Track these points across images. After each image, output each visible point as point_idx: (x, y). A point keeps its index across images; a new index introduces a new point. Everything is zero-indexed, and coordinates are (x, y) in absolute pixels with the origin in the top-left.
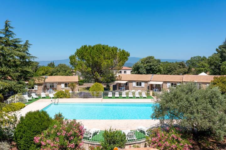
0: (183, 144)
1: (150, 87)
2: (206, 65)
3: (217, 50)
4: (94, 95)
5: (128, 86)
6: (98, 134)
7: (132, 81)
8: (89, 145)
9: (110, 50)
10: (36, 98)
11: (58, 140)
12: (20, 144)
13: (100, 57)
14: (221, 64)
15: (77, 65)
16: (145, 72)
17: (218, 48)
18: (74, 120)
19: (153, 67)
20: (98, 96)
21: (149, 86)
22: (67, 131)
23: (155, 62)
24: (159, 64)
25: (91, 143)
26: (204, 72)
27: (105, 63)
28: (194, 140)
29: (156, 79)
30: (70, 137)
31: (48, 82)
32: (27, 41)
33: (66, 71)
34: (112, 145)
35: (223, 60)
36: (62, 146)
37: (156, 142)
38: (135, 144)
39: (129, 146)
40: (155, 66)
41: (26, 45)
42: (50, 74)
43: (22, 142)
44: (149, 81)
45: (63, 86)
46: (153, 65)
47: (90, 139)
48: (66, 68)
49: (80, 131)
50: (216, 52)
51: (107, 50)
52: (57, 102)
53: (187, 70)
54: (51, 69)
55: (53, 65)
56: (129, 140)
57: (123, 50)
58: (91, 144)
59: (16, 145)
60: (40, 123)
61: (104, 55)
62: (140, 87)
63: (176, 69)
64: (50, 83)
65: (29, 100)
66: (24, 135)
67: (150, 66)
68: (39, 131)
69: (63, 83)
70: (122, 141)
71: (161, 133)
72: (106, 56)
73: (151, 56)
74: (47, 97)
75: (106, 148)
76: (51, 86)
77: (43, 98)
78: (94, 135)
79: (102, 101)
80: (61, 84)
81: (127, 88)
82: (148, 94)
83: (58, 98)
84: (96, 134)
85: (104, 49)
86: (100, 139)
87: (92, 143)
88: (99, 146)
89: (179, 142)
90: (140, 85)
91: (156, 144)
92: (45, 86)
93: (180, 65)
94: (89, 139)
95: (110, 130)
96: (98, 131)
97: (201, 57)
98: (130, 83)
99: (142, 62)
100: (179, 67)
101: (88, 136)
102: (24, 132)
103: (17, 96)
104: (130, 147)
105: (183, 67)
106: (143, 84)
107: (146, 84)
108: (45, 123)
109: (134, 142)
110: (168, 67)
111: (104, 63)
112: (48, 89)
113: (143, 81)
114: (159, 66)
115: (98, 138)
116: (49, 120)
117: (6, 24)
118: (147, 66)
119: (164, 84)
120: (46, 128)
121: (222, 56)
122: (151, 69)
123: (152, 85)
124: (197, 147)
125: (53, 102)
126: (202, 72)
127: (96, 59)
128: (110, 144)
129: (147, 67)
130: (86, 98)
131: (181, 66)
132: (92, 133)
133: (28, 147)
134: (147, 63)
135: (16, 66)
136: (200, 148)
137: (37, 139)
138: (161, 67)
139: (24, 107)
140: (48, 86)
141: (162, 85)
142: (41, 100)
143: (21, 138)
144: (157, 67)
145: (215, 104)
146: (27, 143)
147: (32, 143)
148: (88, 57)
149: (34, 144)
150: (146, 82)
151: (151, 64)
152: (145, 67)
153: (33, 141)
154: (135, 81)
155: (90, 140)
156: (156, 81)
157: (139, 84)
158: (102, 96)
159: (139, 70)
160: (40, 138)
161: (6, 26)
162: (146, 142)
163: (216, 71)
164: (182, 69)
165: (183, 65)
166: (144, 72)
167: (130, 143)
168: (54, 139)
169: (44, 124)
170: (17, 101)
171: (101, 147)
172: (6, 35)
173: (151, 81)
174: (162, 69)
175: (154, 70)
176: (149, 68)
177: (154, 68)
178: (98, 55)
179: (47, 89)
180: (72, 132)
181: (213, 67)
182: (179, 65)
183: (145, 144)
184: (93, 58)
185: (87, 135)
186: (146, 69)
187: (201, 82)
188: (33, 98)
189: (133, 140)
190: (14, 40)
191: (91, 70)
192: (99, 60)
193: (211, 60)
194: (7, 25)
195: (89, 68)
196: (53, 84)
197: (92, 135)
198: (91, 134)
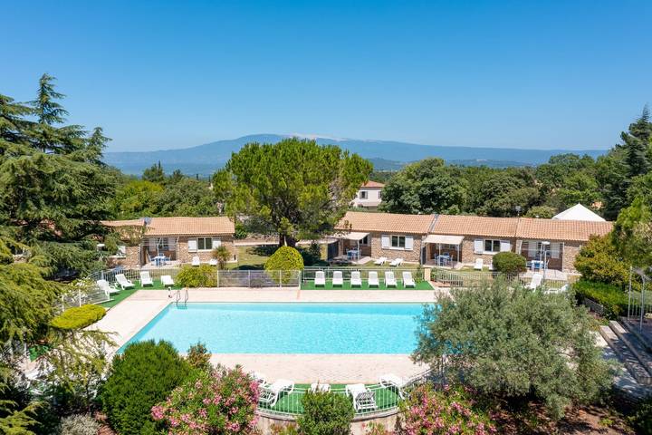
0: (474, 424)
1: (428, 251)
2: (589, 183)
3: (624, 136)
4: (278, 280)
5: (368, 245)
6: (289, 393)
7: (379, 234)
8: (269, 422)
9: (321, 157)
10: (127, 288)
11: (203, 414)
12: (120, 420)
13: (293, 179)
14: (628, 181)
15: (234, 196)
16: (418, 203)
17: (627, 131)
18: (237, 366)
19: (439, 189)
20: (288, 283)
21: (424, 249)
22: (225, 395)
23: (447, 176)
24: (457, 182)
25: (273, 416)
26: (581, 203)
27: (308, 196)
28: (510, 411)
29: (445, 228)
30: (231, 407)
31: (152, 236)
32: (98, 130)
33: (198, 198)
34: (321, 423)
35: (635, 172)
36: (214, 426)
37: (418, 418)
38: (373, 418)
39: (360, 423)
40: (444, 187)
41: (97, 139)
42: (154, 207)
43: (123, 416)
44: (425, 234)
45: (193, 245)
46: (439, 184)
47: (272, 405)
48: (198, 190)
49: (252, 394)
50: (622, 143)
51: (312, 156)
52: (182, 300)
53: (537, 194)
54: (157, 192)
55: (160, 173)
56: (360, 411)
57: (355, 157)
58: (274, 419)
59: (106, 420)
60: (160, 373)
61: (305, 173)
62: (403, 249)
63: (507, 188)
64: (158, 238)
65: (112, 295)
66: (127, 400)
67: (433, 187)
68: (161, 392)
69: (192, 237)
70: (343, 414)
71: (432, 397)
72: (309, 174)
73: (434, 158)
74: (156, 285)
75: (308, 430)
76: (160, 247)
77: (146, 286)
78: (282, 396)
79: (298, 296)
80: (186, 241)
81: (366, 252)
82: (418, 276)
83: (185, 286)
84: (286, 394)
85: (303, 154)
86: (295, 408)
87: (278, 417)
88: (293, 424)
89: (466, 419)
90: (402, 244)
91: (418, 423)
92: (146, 248)
93: (520, 177)
94: (269, 407)
95: (317, 389)
96: (291, 387)
97: (577, 157)
98: (373, 239)
99: (410, 176)
100: (516, 183)
101: (268, 401)
102: (127, 394)
103: (81, 283)
104: (364, 426)
105: (528, 185)
106: (409, 242)
107: (418, 242)
108: (172, 372)
109: (372, 416)
110: (486, 183)
111: (304, 196)
112: (153, 255)
113: (409, 235)
114: (455, 186)
115: (290, 403)
116: (179, 364)
117: (43, 85)
118: (423, 186)
119: (467, 243)
120: (175, 384)
121: (632, 159)
122: (433, 196)
123: (433, 246)
124: (513, 427)
125: (174, 299)
126: (577, 203)
127: (282, 184)
128: (317, 420)
129: (423, 189)
130: (258, 287)
131: (522, 182)
132: (277, 393)
133: (138, 428)
134: (423, 178)
135: (74, 201)
136: (518, 430)
137: (158, 411)
138: (462, 191)
139: (104, 315)
140: (153, 245)
141: (461, 245)
142: (141, 292)
143: (121, 408)
144: (450, 189)
145: (547, 337)
146: (136, 419)
147: (146, 418)
148: (261, 179)
149: (151, 420)
150: (418, 237)
151: (435, 180)
152: (418, 188)
153: (147, 413)
154: (386, 234)
155: (273, 409)
156: (446, 234)
157: (398, 240)
158: (300, 283)
159: (402, 197)
160: (165, 409)
161: (43, 94)
162: (400, 415)
163: (615, 200)
164: (524, 190)
165: (526, 178)
166: (415, 203)
167: (363, 417)
168: (196, 414)
169: (168, 373)
170: (83, 299)
171: (298, 427)
172: (43, 117)
173: (430, 233)
174: (465, 196)
175: (444, 198)
176: (428, 192)
177: (441, 193)
178: (287, 171)
179: (150, 253)
180: (234, 397)
181: (607, 188)
182: (515, 179)
183: (398, 419)
184: (274, 182)
185: (265, 397)
186: (421, 195)
187: (564, 241)
188: (119, 286)
189: (369, 410)
190: (65, 128)
191: (269, 211)
192: (292, 187)
193: (603, 169)
194: (44, 90)
195: (265, 207)
196: (166, 239)
197: (276, 398)
198: (273, 394)
